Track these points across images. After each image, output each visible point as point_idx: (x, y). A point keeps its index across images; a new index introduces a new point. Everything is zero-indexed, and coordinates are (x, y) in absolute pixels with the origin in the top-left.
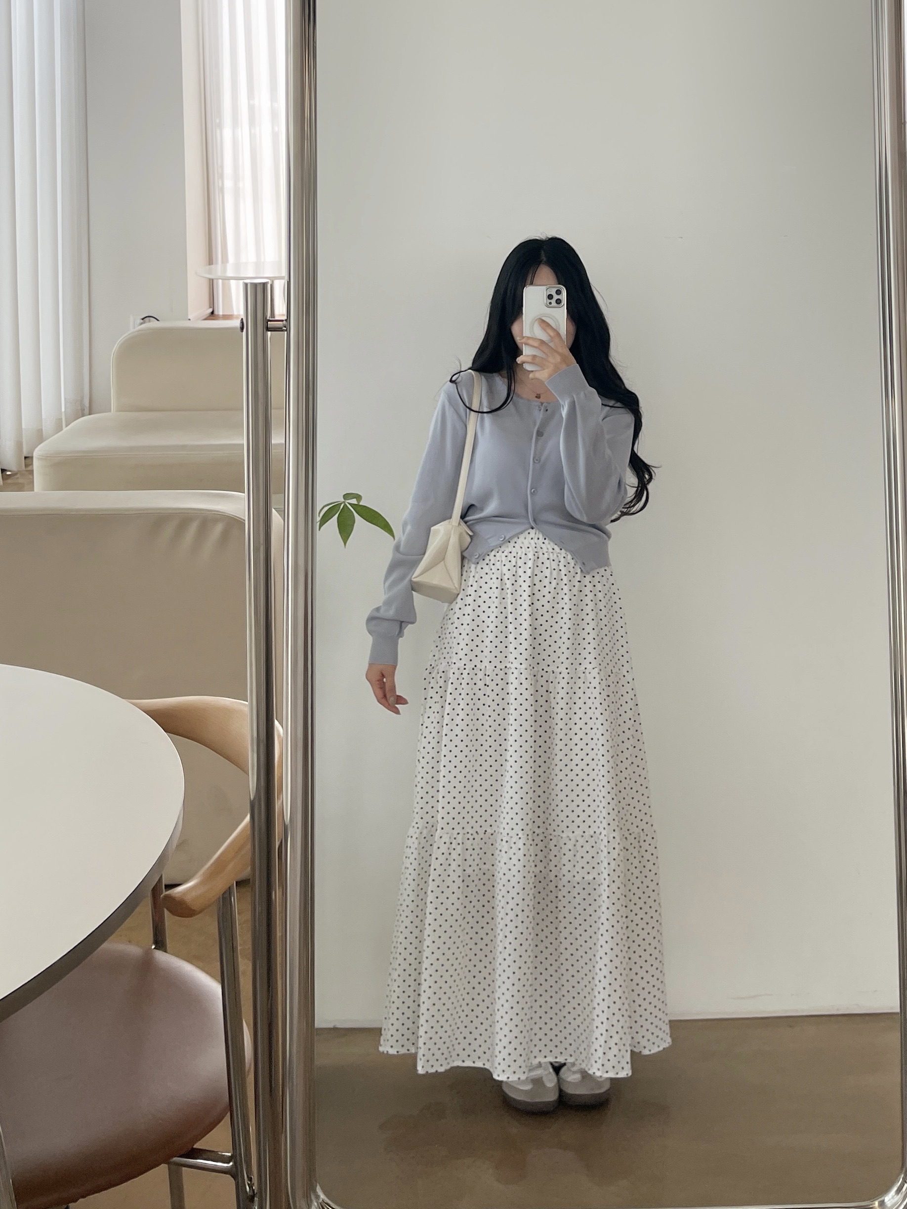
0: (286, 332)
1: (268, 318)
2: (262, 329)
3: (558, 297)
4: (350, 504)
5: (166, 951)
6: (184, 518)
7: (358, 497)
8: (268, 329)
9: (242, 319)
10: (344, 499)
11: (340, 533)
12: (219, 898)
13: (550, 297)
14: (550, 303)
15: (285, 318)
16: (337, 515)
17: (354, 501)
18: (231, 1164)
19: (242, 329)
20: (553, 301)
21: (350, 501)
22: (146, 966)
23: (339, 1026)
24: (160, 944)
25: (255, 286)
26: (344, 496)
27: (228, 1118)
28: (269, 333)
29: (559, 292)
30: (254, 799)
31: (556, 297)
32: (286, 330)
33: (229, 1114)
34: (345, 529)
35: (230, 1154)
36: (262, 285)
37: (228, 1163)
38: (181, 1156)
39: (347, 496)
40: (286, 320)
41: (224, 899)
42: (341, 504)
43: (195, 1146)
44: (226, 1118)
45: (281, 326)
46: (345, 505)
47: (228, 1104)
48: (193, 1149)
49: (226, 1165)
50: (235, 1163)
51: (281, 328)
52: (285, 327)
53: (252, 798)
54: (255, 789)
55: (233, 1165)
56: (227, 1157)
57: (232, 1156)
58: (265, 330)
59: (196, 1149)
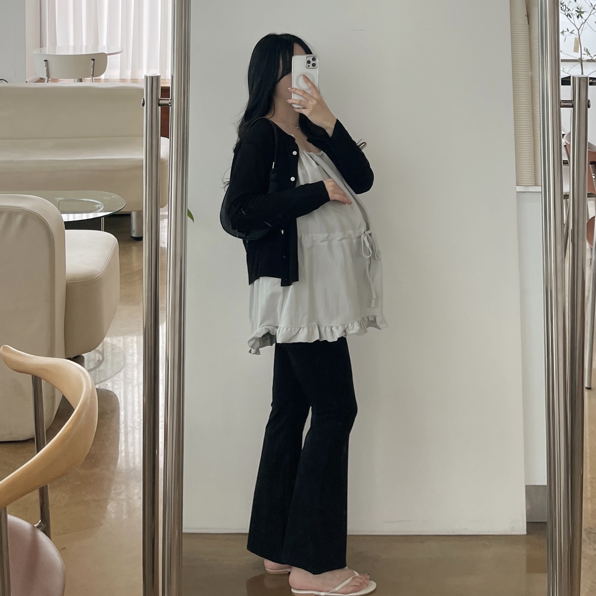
3: (314, 62)
13: (309, 62)
14: (309, 66)
20: (311, 65)
29: (314, 59)
31: (312, 62)
58: (157, 106)
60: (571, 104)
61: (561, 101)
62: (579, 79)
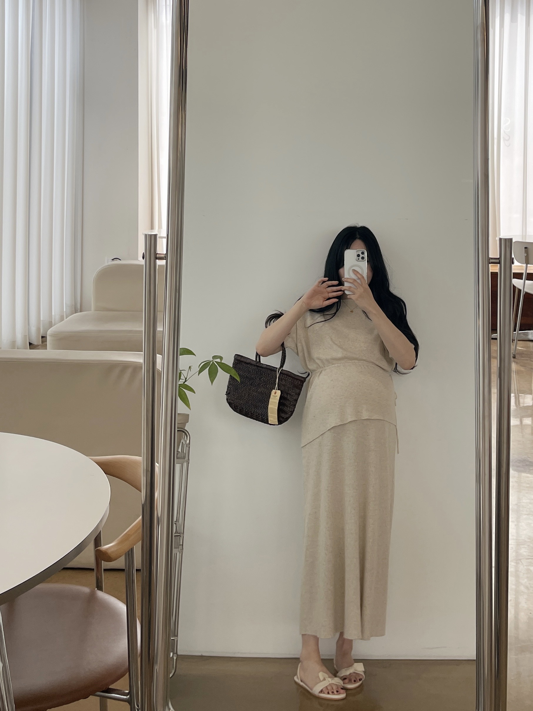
1: (157, 253)
2: (154, 258)
4: (215, 362)
5: (102, 591)
7: (221, 358)
8: (156, 258)
9: (144, 253)
10: (213, 359)
11: (210, 378)
12: (126, 552)
13: (358, 256)
14: (358, 259)
15: (165, 252)
16: (208, 368)
17: (218, 360)
18: (128, 696)
19: (143, 258)
20: (360, 258)
21: (215, 360)
22: (92, 598)
24: (100, 588)
25: (151, 235)
26: (213, 357)
27: (128, 673)
28: (157, 260)
30: (144, 504)
31: (361, 256)
32: (166, 259)
34: (213, 375)
35: (128, 691)
36: (154, 236)
37: (127, 696)
38: (103, 692)
39: (215, 357)
40: (166, 254)
42: (211, 361)
43: (110, 687)
44: (126, 675)
45: (164, 257)
46: (213, 362)
47: (128, 666)
48: (109, 688)
49: (125, 697)
50: (131, 696)
51: (163, 258)
52: (165, 257)
53: (143, 503)
54: (144, 498)
55: (129, 698)
56: (127, 693)
57: (129, 693)
58: (155, 258)
59: (111, 689)
60: (499, 260)
61: (490, 259)
62: (506, 240)
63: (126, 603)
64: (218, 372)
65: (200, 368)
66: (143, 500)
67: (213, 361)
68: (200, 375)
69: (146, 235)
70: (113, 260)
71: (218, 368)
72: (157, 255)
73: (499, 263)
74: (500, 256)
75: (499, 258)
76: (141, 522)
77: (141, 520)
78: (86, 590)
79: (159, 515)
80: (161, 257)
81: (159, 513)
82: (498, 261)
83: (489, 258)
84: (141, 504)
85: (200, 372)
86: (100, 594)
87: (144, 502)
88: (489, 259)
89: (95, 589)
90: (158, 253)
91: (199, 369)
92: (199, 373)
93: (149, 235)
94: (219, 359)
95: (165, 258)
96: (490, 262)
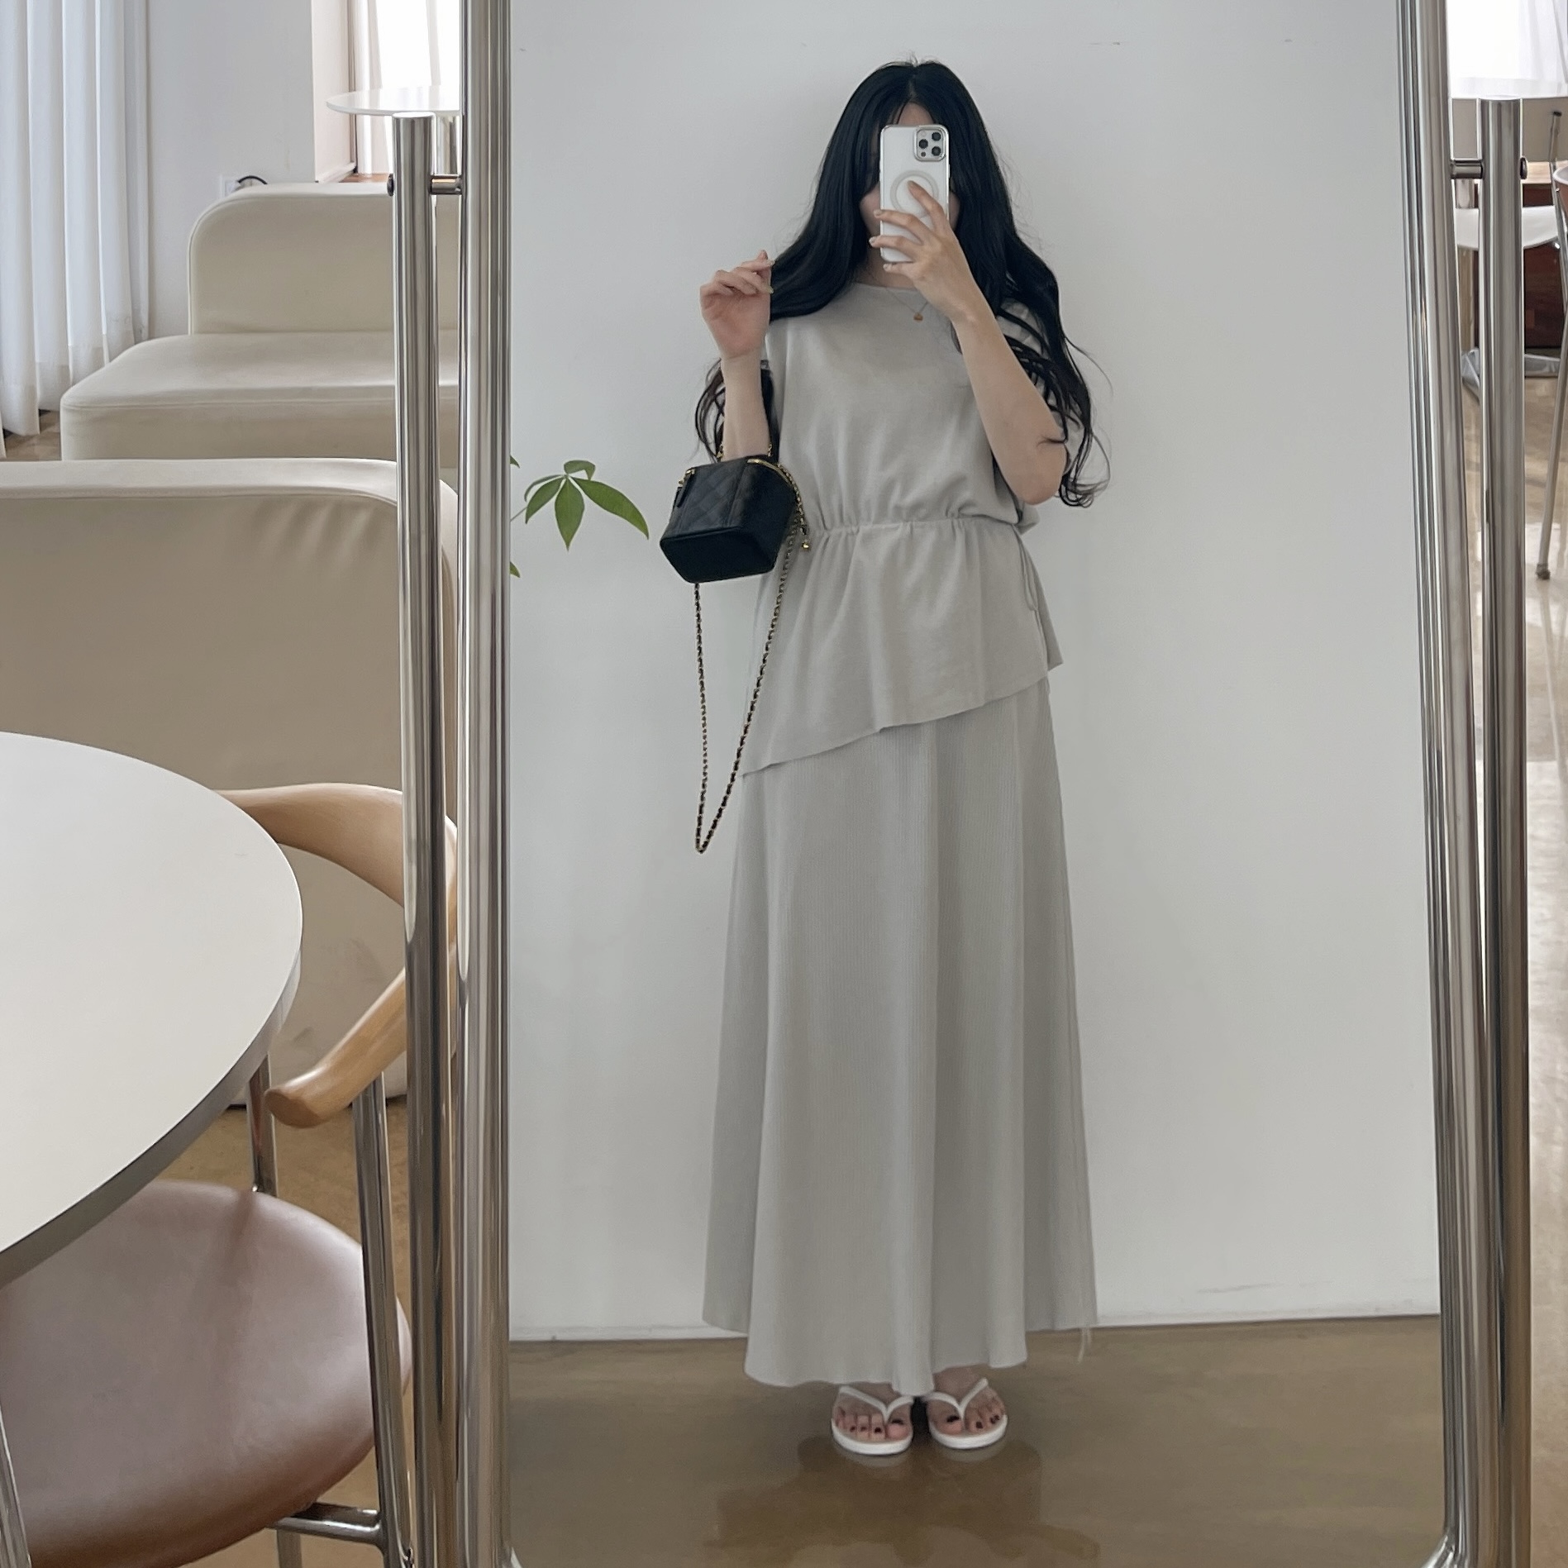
0: (460, 196)
1: (433, 174)
2: (423, 190)
3: (936, 144)
4: (574, 479)
5: (274, 1195)
6: (307, 503)
7: (590, 468)
8: (432, 191)
9: (391, 176)
10: (567, 471)
11: (560, 528)
12: (358, 1098)
13: (923, 144)
15: (457, 172)
16: (554, 499)
17: (582, 475)
18: (377, 1527)
19: (391, 190)
20: (928, 151)
21: (574, 475)
22: (242, 1219)
23: (560, 1337)
24: (265, 1183)
25: (411, 123)
26: (565, 466)
28: (434, 198)
29: (936, 137)
30: (413, 941)
31: (932, 144)
32: (461, 193)
33: (374, 1448)
34: (568, 521)
35: (374, 1512)
36: (422, 122)
37: (373, 1525)
38: (298, 1516)
39: (571, 466)
40: (461, 177)
41: (366, 1100)
42: (561, 479)
43: (320, 1500)
44: (368, 1457)
45: (454, 186)
46: (568, 481)
47: (373, 1434)
48: (316, 1506)
49: (368, 1529)
50: (384, 1526)
51: (454, 189)
52: (459, 187)
53: (409, 939)
54: (414, 925)
55: (379, 1530)
56: (371, 1516)
57: (379, 1513)
58: (427, 193)
59: (320, 1504)
60: (1480, 168)
61: (1454, 164)
62: (1499, 105)
63: (359, 1237)
64: (583, 510)
65: (529, 497)
66: (410, 925)
67: (566, 477)
68: (530, 520)
69: (397, 121)
70: (240, 181)
71: (582, 500)
72: (434, 181)
73: (1481, 176)
74: (1483, 156)
75: (1479, 162)
76: (404, 996)
77: (404, 988)
78: (225, 1194)
79: (464, 976)
80: (448, 186)
81: (463, 970)
82: (1478, 170)
83: (1451, 161)
84: (404, 943)
85: (532, 509)
86: (268, 1205)
87: (413, 930)
88: (1452, 165)
89: (252, 1190)
90: (436, 175)
91: (526, 504)
92: (528, 511)
93: (406, 120)
94: (584, 472)
95: (459, 190)
96: (1455, 173)
